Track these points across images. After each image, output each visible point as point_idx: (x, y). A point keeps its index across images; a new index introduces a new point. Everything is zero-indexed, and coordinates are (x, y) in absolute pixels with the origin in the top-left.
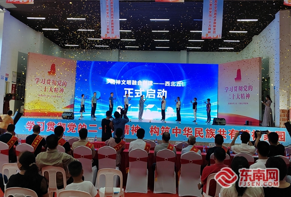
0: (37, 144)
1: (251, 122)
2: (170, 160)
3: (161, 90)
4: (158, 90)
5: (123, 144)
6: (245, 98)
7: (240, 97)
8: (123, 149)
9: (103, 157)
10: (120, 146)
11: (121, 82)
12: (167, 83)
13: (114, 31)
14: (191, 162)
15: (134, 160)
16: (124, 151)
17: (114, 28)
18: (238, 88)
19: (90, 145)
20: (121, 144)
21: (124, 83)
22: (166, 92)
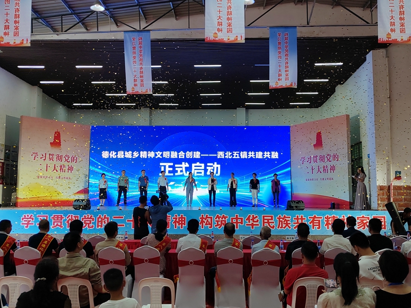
0: (46, 246)
1: (338, 205)
2: (236, 261)
3: (211, 164)
4: (208, 164)
5: (167, 241)
6: (329, 171)
7: (322, 170)
8: (168, 250)
9: (141, 261)
10: (164, 244)
11: (156, 155)
12: (221, 154)
13: (145, 82)
14: (266, 263)
15: (185, 263)
16: (170, 251)
17: (144, 79)
18: (318, 158)
19: (121, 245)
20: (165, 241)
21: (159, 156)
22: (219, 166)
